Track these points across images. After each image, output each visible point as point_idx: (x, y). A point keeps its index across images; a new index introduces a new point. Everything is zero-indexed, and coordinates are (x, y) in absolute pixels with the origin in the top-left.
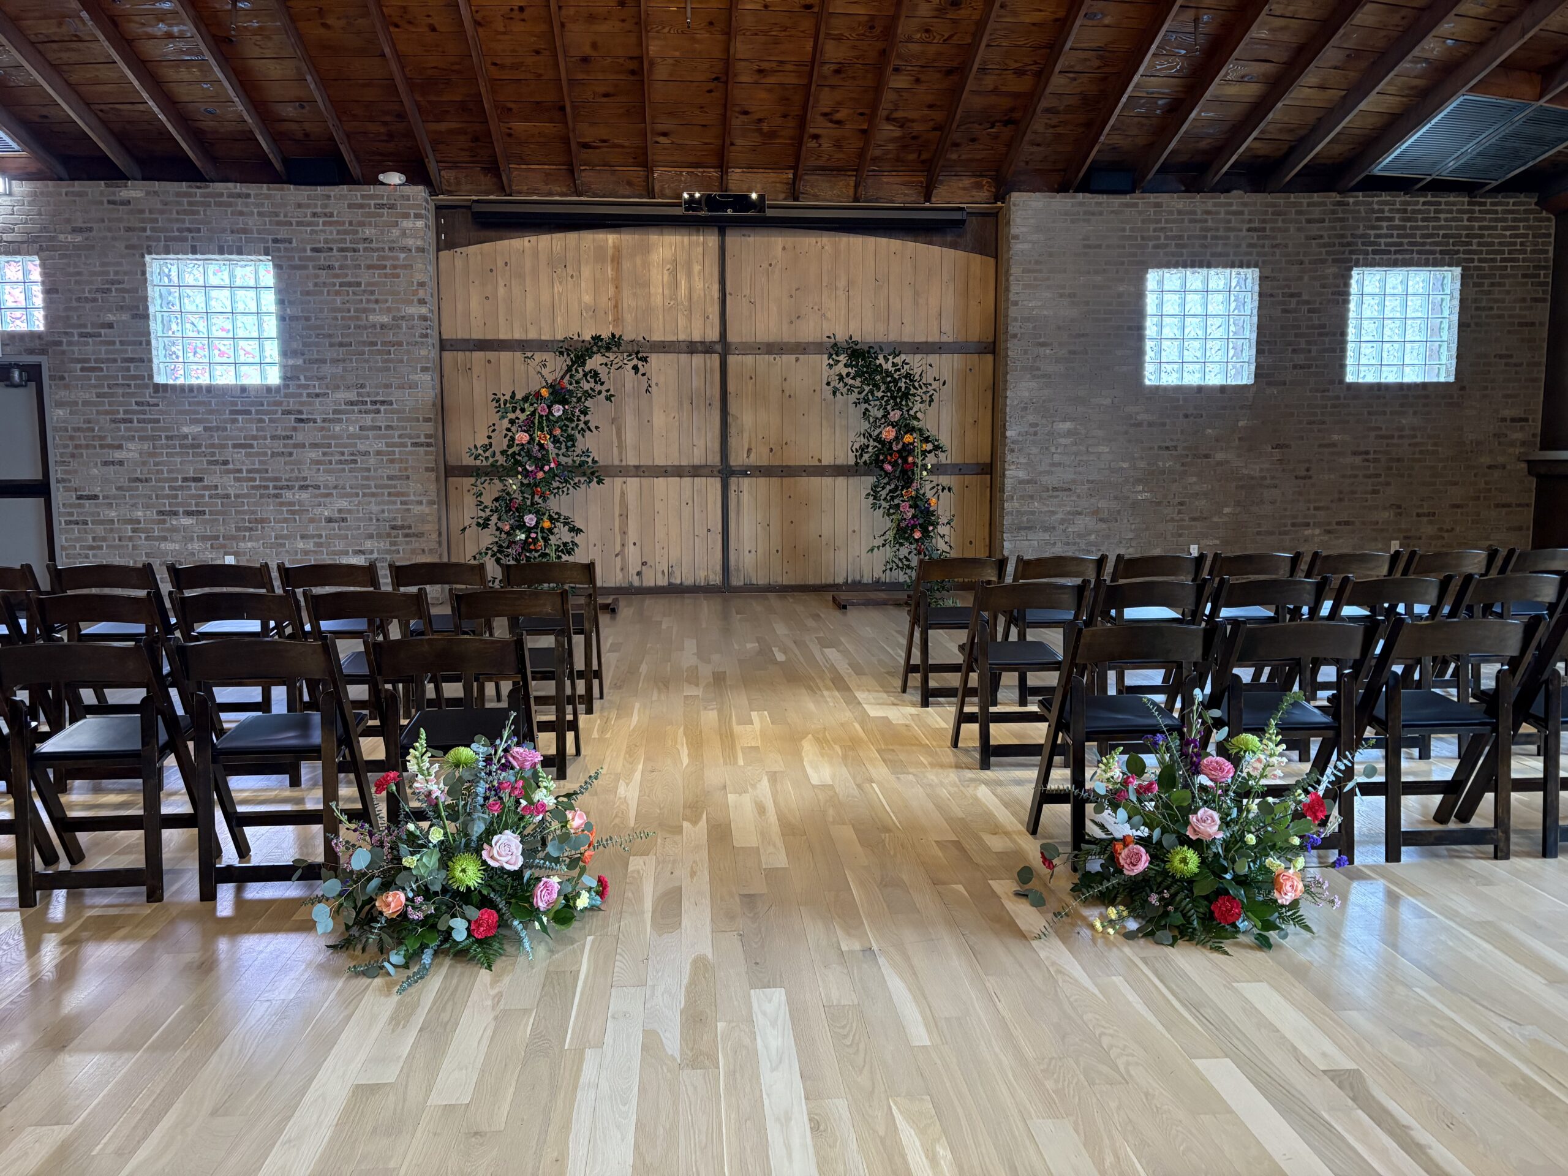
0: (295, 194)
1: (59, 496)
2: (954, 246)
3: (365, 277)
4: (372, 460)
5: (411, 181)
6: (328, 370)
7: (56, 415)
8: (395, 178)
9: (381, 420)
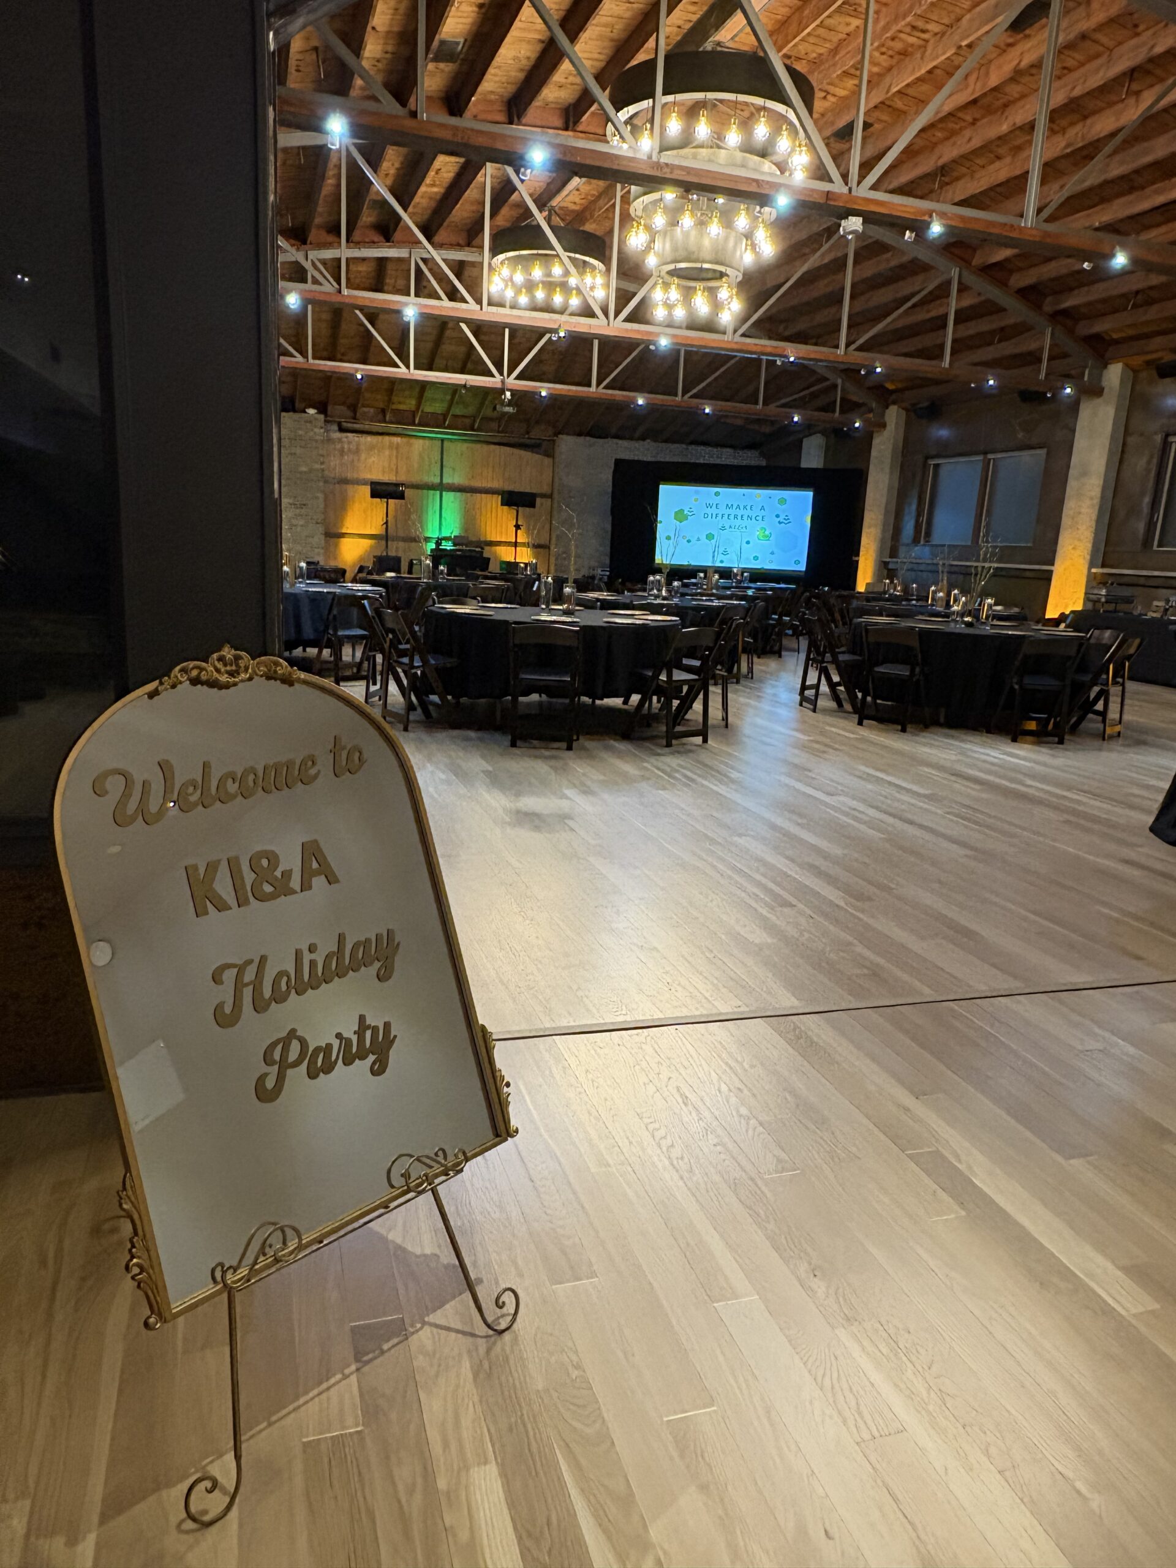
2: (537, 453)
5: (320, 412)
8: (311, 411)
9: (303, 511)
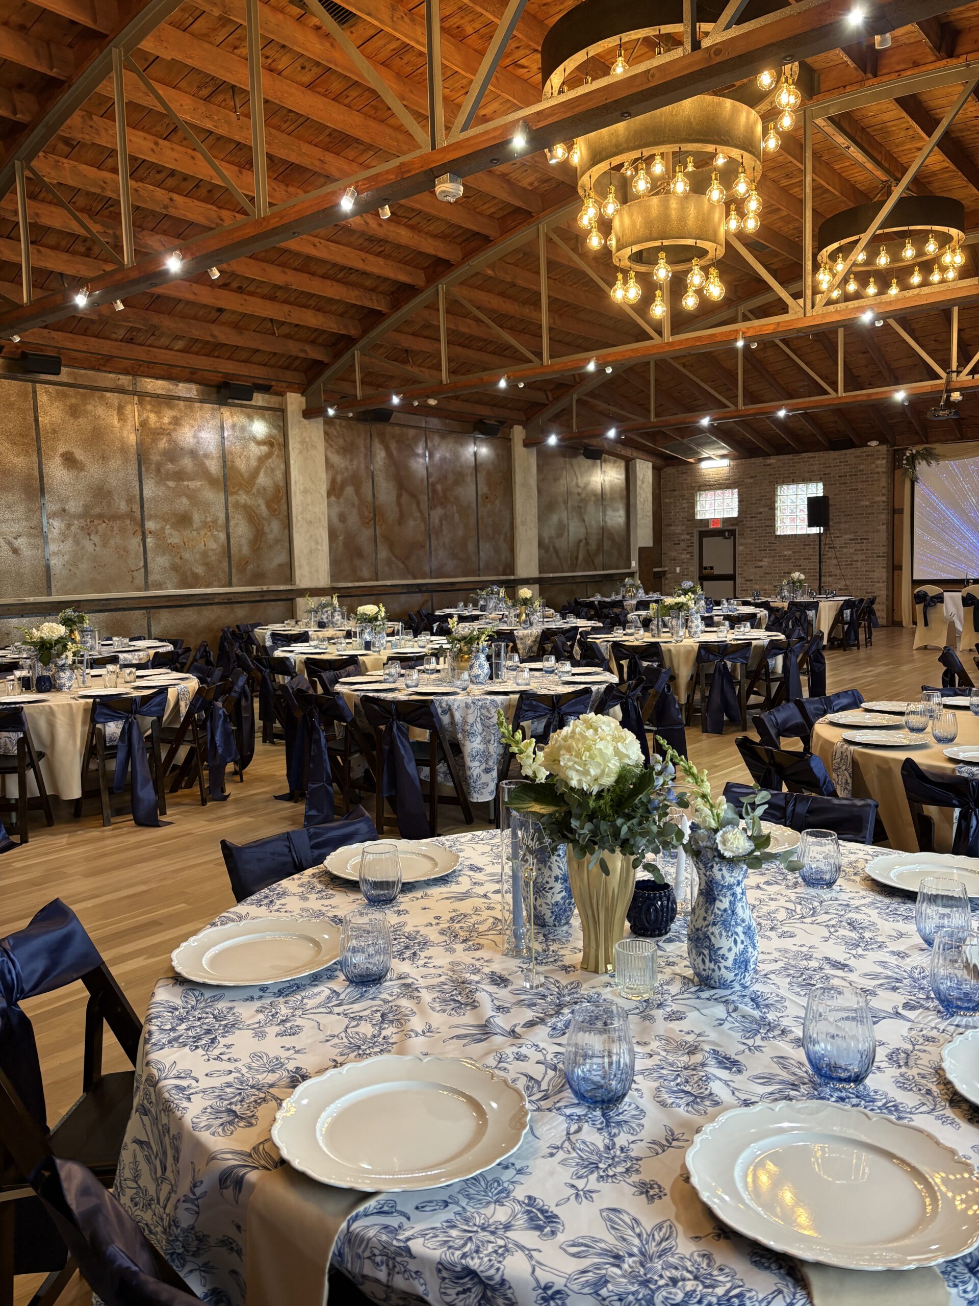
0: (833, 454)
1: (739, 580)
3: (860, 486)
4: (859, 564)
5: (882, 443)
6: (843, 526)
7: (740, 548)
8: (874, 443)
9: (864, 547)
